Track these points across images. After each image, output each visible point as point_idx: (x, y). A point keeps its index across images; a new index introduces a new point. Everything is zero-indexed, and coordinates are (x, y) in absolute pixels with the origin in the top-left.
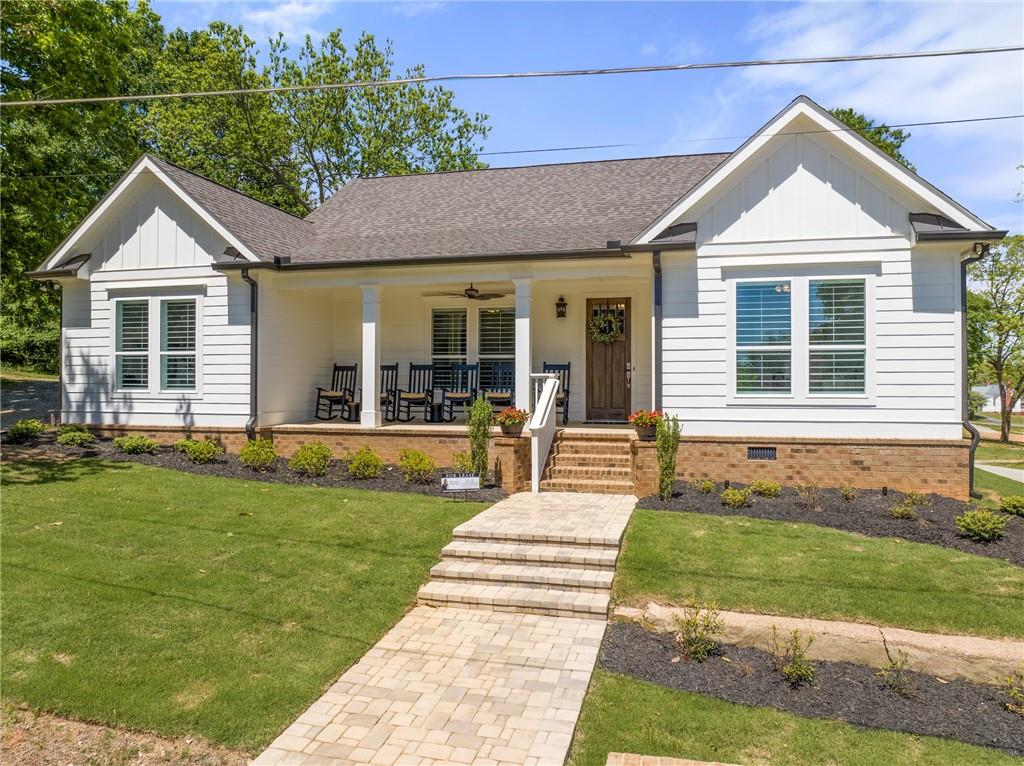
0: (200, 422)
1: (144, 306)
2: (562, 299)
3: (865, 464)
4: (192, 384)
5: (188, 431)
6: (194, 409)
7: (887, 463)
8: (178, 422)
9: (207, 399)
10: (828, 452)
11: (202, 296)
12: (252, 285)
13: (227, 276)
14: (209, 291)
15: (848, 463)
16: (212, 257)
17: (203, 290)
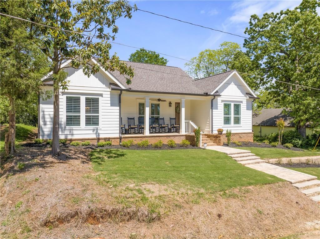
1: (79, 98)
3: (241, 137)
4: (98, 124)
7: (244, 137)
9: (103, 129)
10: (237, 135)
11: (101, 97)
12: (120, 95)
13: (110, 91)
14: (104, 96)
15: (239, 137)
16: (104, 85)
17: (101, 95)
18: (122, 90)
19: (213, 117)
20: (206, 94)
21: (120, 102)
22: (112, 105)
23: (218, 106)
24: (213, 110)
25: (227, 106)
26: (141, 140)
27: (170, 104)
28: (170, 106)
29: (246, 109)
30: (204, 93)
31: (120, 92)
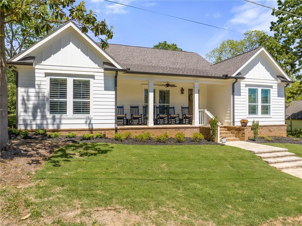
0: (95, 127)
1: (65, 81)
2: (182, 89)
3: (271, 130)
4: (88, 112)
5: (91, 130)
6: (92, 122)
7: (274, 130)
8: (86, 127)
10: (265, 128)
11: (93, 79)
12: (116, 77)
13: (104, 72)
14: (96, 77)
15: (268, 130)
16: (97, 65)
17: (93, 77)
18: (117, 70)
19: (235, 105)
20: (226, 77)
21: (116, 85)
22: (106, 89)
23: (242, 91)
24: (235, 97)
25: (252, 92)
26: (143, 132)
27: (182, 90)
28: (182, 93)
29: (277, 95)
30: (223, 75)
31: (115, 72)
